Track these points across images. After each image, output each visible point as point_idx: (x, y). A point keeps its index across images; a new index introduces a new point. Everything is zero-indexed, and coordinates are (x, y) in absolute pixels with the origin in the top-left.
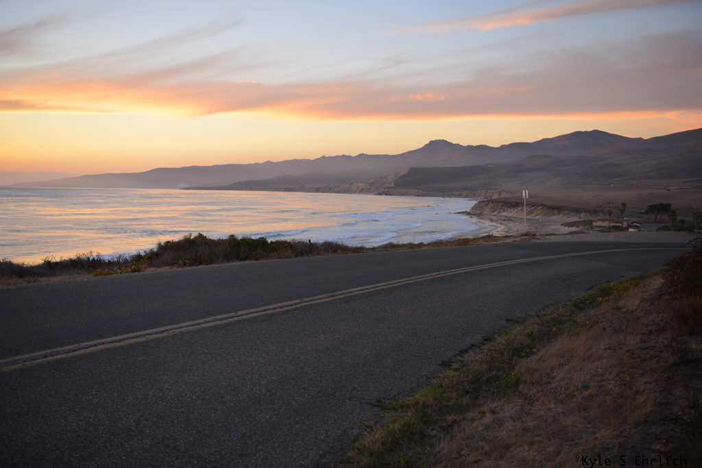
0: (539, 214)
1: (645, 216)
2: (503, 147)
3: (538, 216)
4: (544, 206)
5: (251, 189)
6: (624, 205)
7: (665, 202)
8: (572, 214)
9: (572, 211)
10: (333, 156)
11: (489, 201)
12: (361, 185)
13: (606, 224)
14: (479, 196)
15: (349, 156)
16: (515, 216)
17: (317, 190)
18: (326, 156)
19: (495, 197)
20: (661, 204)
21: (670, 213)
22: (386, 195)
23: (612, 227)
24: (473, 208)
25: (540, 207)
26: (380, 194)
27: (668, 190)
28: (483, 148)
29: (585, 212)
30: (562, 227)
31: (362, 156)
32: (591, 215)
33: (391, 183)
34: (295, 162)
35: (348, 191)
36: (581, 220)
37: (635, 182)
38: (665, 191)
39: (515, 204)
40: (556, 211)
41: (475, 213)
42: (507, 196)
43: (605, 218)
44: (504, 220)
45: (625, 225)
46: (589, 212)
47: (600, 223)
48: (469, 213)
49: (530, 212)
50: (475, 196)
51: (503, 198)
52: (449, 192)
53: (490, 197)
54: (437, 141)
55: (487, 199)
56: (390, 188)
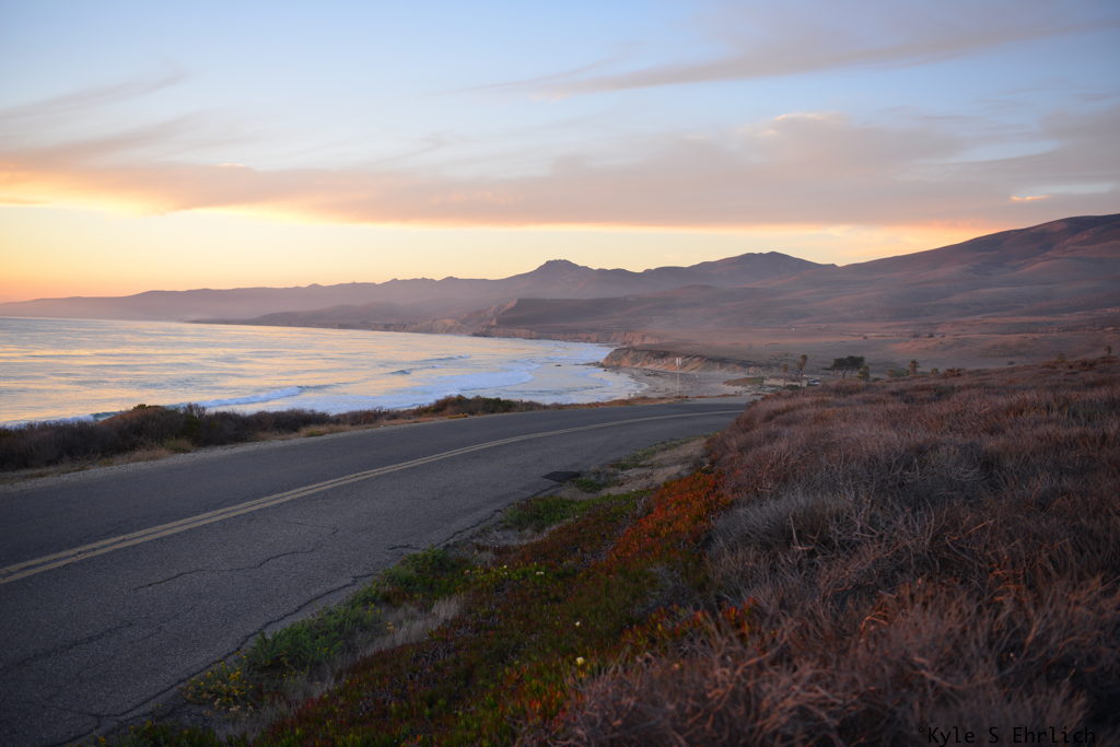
0: (696, 368)
1: (831, 372)
2: (648, 272)
3: (694, 370)
4: (702, 357)
5: (290, 325)
6: (805, 357)
7: (858, 355)
8: (738, 368)
9: (739, 365)
10: (408, 278)
11: (629, 349)
12: (449, 322)
13: (780, 382)
14: (615, 340)
15: (432, 280)
16: (663, 369)
17: (387, 328)
18: (399, 279)
19: (637, 343)
20: (851, 358)
21: (861, 370)
22: (485, 336)
23: (788, 387)
24: (607, 358)
25: (697, 359)
26: (475, 335)
27: (866, 338)
28: (620, 274)
29: (755, 366)
30: (725, 386)
31: (450, 280)
32: (763, 370)
33: (491, 320)
34: (354, 284)
35: (430, 330)
36: (750, 376)
37: (823, 326)
38: (861, 338)
39: (662, 354)
40: (718, 365)
41: (611, 365)
42: (654, 341)
43: (779, 374)
44: (650, 375)
46: (760, 366)
47: (773, 382)
48: (602, 366)
49: (684, 365)
50: (608, 340)
51: (648, 345)
52: (573, 335)
53: (630, 343)
54: (555, 261)
55: (625, 346)
56: (491, 327)
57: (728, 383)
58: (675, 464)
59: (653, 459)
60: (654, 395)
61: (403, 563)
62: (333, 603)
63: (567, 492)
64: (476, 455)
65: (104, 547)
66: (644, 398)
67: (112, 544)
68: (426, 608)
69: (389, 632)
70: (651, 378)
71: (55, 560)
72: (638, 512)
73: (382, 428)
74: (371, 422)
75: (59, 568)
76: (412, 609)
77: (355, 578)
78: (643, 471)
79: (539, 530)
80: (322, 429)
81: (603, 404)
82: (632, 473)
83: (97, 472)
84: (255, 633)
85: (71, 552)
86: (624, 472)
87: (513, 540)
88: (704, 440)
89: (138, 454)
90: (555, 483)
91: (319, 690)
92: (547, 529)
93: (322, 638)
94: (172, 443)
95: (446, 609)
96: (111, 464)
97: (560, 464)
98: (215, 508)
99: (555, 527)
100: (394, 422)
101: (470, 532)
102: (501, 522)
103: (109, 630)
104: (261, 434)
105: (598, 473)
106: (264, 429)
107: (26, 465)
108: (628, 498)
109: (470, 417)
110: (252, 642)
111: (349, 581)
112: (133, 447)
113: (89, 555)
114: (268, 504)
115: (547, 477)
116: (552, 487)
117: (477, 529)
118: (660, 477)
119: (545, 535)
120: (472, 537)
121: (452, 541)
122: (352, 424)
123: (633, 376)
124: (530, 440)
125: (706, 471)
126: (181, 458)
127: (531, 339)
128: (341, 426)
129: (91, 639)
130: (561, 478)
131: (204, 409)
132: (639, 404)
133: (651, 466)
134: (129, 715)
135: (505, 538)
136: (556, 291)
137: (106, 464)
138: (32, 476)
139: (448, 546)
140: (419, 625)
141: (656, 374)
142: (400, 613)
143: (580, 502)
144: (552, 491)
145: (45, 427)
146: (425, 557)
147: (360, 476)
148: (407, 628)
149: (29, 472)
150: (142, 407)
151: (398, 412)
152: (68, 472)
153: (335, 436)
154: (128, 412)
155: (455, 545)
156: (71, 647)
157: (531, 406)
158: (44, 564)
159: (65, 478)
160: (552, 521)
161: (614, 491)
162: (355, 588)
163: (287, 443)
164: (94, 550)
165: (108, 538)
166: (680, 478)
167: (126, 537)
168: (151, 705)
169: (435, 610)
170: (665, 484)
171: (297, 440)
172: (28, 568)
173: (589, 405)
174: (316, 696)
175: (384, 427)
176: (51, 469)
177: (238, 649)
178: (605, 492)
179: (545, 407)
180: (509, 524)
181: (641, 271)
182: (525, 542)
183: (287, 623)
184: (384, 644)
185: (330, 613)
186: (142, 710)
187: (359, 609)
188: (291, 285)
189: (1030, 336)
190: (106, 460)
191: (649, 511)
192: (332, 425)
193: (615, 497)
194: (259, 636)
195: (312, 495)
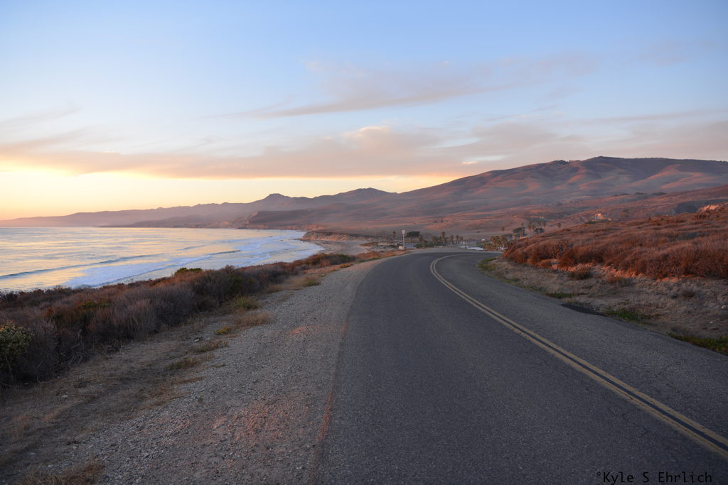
1: (407, 239)
2: (316, 198)
3: (344, 240)
4: (347, 234)
5: (149, 227)
7: (416, 231)
8: (365, 238)
10: (205, 204)
12: (226, 223)
13: (385, 244)
14: (305, 228)
15: (217, 204)
16: (330, 240)
17: (197, 227)
18: (201, 204)
19: (315, 229)
20: (414, 232)
21: (419, 237)
24: (304, 236)
26: (239, 228)
27: (415, 223)
28: (304, 199)
29: (371, 237)
30: (361, 247)
32: (376, 239)
33: (246, 221)
34: (180, 208)
35: (217, 227)
36: (370, 242)
39: (330, 234)
40: (355, 238)
41: (306, 239)
42: (324, 228)
43: (384, 240)
45: (396, 244)
46: (374, 237)
47: (382, 244)
48: (302, 240)
49: (339, 238)
50: (301, 229)
52: (284, 227)
55: (311, 231)
56: (246, 225)
57: (363, 245)
70: (325, 244)
123: (317, 244)
127: (265, 229)
136: (274, 208)
141: (328, 242)
181: (313, 197)
188: (149, 208)
189: (484, 220)
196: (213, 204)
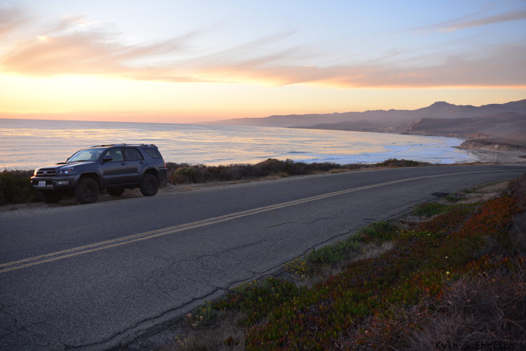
2: (483, 107)
3: (504, 151)
4: (508, 145)
5: (325, 129)
10: (374, 110)
11: (472, 141)
12: (391, 128)
14: (466, 137)
15: (384, 111)
16: (488, 150)
17: (365, 130)
18: (370, 110)
19: (476, 138)
22: (406, 134)
24: (462, 145)
25: (505, 146)
26: (402, 134)
28: (470, 107)
30: (519, 158)
31: (392, 110)
33: (409, 127)
34: (352, 112)
35: (382, 131)
39: (489, 143)
40: (516, 149)
41: (463, 147)
42: (484, 137)
44: (482, 152)
48: (459, 148)
49: (498, 149)
50: (462, 137)
51: (482, 139)
52: (447, 134)
53: (473, 138)
54: (439, 102)
55: (470, 139)
56: (408, 130)
57: (521, 157)
58: (493, 192)
59: (483, 190)
60: (483, 161)
61: (370, 226)
62: (341, 239)
63: (441, 202)
64: (401, 184)
65: (256, 211)
66: (479, 162)
67: (259, 210)
68: (379, 245)
69: (363, 253)
70: (482, 154)
71: (240, 214)
72: (475, 212)
73: (362, 171)
74: (357, 168)
75: (241, 217)
76: (373, 245)
77: (350, 230)
78: (478, 194)
79: (429, 216)
80: (338, 170)
81: (459, 164)
82: (472, 195)
83: (254, 183)
84: (311, 248)
85: (245, 212)
86: (469, 195)
87: (417, 220)
88: (508, 182)
89: (268, 177)
90: (436, 197)
91: (335, 273)
92: (432, 217)
93: (337, 252)
94: (281, 173)
95: (388, 246)
96: (258, 180)
97: (438, 190)
98: (297, 199)
99: (436, 216)
100: (367, 169)
101: (398, 215)
102: (412, 212)
103: (258, 242)
104: (314, 172)
105: (456, 194)
106: (315, 170)
107: (230, 180)
108: (470, 205)
109: (399, 168)
110: (310, 252)
111: (348, 231)
112: (266, 175)
113: (251, 214)
114: (316, 199)
115: (432, 194)
116: (436, 199)
117: (401, 214)
118: (486, 197)
119: (431, 218)
120: (399, 218)
121: (390, 218)
122: (350, 169)
123: (474, 153)
124: (425, 179)
125: (509, 196)
126: (284, 179)
127: (426, 135)
128: (345, 170)
129: (251, 244)
130: (439, 195)
131: (293, 161)
132: (476, 164)
133: (482, 192)
134: (265, 274)
135: (413, 219)
136: (438, 115)
137: (256, 180)
138: (232, 184)
139: (389, 220)
140: (376, 252)
141: (485, 152)
142: (368, 246)
143: (448, 206)
144: (435, 200)
145: (236, 166)
146: (379, 224)
147: (353, 190)
148: (371, 252)
149: (230, 182)
150: (270, 159)
151: (369, 165)
152: (244, 183)
153: (343, 173)
154: (265, 161)
155: (392, 220)
156: (245, 247)
157: (426, 164)
158: (236, 215)
159: (243, 185)
160: (434, 213)
161: (463, 202)
162: (350, 234)
163: (324, 175)
164: (253, 212)
165: (257, 208)
166: (496, 198)
167: (264, 208)
168: (272, 271)
169: (383, 246)
170: (488, 200)
171: (328, 174)
172: (230, 216)
173: (452, 164)
174: (334, 275)
175: (363, 171)
176: (238, 181)
177: (305, 254)
178: (459, 202)
179: (433, 165)
180: (415, 213)
181: (480, 106)
182: (422, 221)
183: (323, 245)
184: (362, 257)
185: (340, 243)
186: (269, 272)
187: (352, 243)
188: (326, 113)
190: (256, 179)
191: (480, 212)
192: (342, 169)
193: (464, 205)
194: (312, 249)
195: (334, 196)
196: (381, 110)
